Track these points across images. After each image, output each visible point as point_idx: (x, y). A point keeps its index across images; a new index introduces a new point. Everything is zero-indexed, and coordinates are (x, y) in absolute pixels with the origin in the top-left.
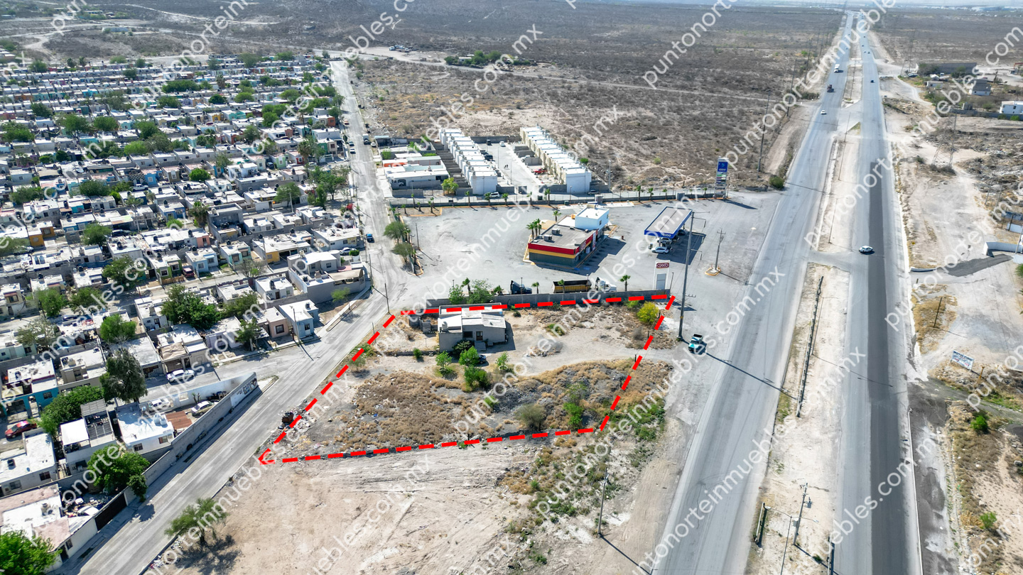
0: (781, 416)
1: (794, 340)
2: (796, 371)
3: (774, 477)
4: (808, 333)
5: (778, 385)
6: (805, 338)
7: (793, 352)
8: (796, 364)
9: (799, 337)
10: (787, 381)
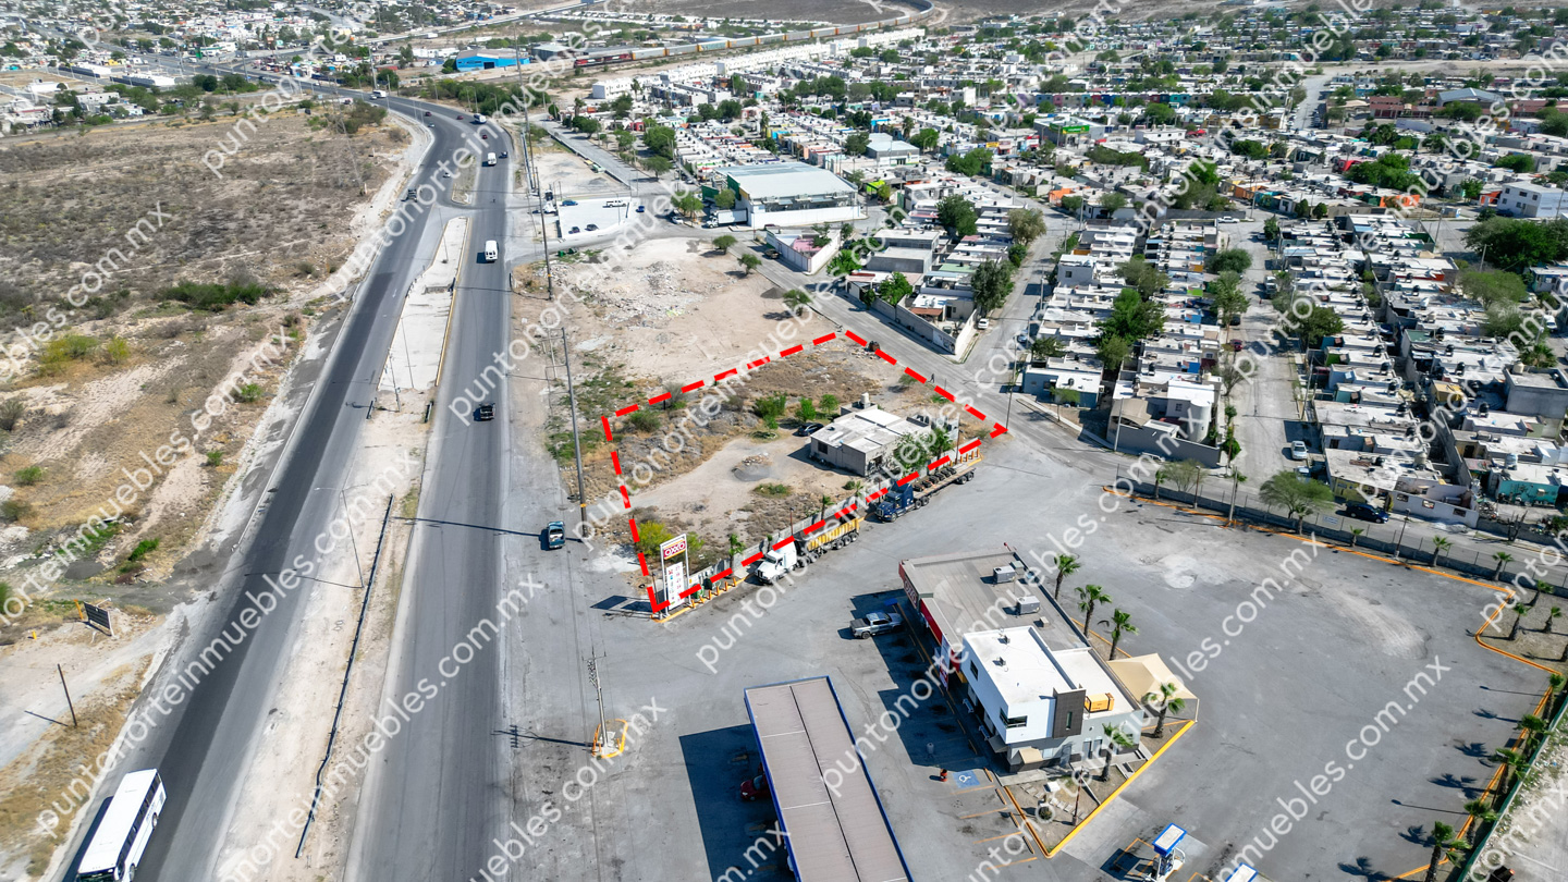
0: (413, 494)
1: (393, 608)
2: (393, 553)
3: (419, 442)
4: (366, 631)
5: (420, 525)
6: (372, 618)
7: (395, 584)
8: (393, 564)
9: (384, 616)
10: (406, 535)
